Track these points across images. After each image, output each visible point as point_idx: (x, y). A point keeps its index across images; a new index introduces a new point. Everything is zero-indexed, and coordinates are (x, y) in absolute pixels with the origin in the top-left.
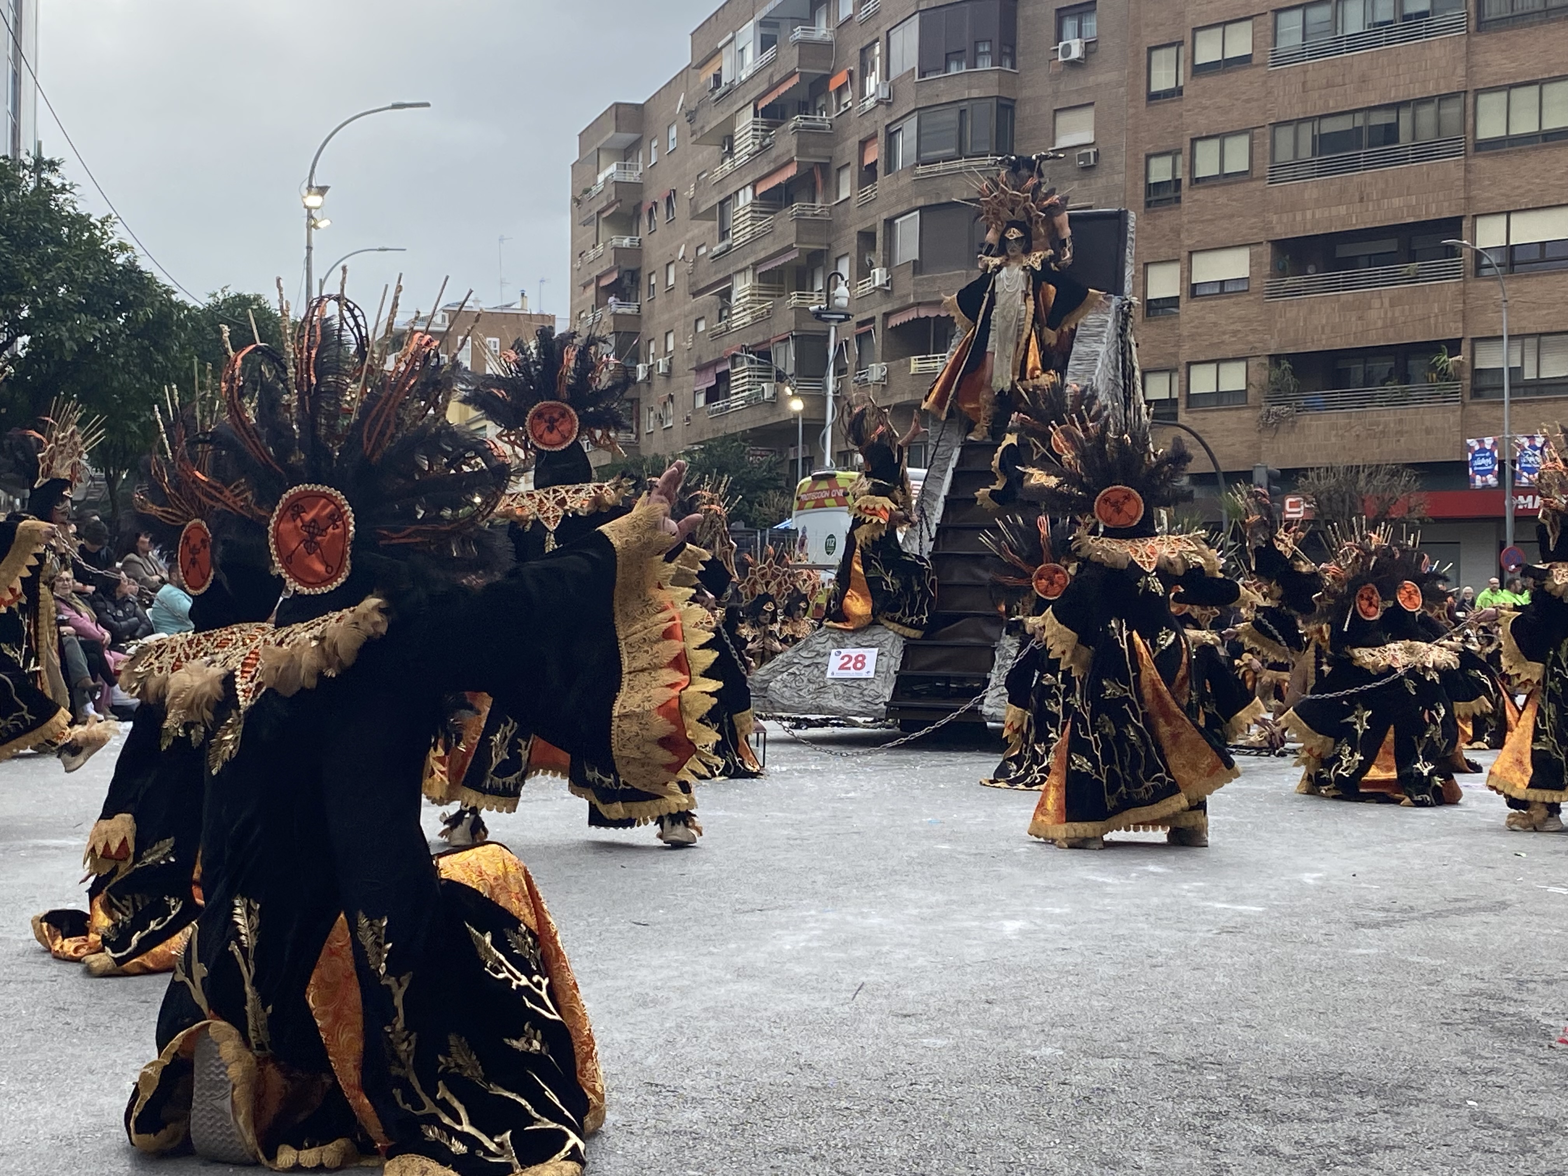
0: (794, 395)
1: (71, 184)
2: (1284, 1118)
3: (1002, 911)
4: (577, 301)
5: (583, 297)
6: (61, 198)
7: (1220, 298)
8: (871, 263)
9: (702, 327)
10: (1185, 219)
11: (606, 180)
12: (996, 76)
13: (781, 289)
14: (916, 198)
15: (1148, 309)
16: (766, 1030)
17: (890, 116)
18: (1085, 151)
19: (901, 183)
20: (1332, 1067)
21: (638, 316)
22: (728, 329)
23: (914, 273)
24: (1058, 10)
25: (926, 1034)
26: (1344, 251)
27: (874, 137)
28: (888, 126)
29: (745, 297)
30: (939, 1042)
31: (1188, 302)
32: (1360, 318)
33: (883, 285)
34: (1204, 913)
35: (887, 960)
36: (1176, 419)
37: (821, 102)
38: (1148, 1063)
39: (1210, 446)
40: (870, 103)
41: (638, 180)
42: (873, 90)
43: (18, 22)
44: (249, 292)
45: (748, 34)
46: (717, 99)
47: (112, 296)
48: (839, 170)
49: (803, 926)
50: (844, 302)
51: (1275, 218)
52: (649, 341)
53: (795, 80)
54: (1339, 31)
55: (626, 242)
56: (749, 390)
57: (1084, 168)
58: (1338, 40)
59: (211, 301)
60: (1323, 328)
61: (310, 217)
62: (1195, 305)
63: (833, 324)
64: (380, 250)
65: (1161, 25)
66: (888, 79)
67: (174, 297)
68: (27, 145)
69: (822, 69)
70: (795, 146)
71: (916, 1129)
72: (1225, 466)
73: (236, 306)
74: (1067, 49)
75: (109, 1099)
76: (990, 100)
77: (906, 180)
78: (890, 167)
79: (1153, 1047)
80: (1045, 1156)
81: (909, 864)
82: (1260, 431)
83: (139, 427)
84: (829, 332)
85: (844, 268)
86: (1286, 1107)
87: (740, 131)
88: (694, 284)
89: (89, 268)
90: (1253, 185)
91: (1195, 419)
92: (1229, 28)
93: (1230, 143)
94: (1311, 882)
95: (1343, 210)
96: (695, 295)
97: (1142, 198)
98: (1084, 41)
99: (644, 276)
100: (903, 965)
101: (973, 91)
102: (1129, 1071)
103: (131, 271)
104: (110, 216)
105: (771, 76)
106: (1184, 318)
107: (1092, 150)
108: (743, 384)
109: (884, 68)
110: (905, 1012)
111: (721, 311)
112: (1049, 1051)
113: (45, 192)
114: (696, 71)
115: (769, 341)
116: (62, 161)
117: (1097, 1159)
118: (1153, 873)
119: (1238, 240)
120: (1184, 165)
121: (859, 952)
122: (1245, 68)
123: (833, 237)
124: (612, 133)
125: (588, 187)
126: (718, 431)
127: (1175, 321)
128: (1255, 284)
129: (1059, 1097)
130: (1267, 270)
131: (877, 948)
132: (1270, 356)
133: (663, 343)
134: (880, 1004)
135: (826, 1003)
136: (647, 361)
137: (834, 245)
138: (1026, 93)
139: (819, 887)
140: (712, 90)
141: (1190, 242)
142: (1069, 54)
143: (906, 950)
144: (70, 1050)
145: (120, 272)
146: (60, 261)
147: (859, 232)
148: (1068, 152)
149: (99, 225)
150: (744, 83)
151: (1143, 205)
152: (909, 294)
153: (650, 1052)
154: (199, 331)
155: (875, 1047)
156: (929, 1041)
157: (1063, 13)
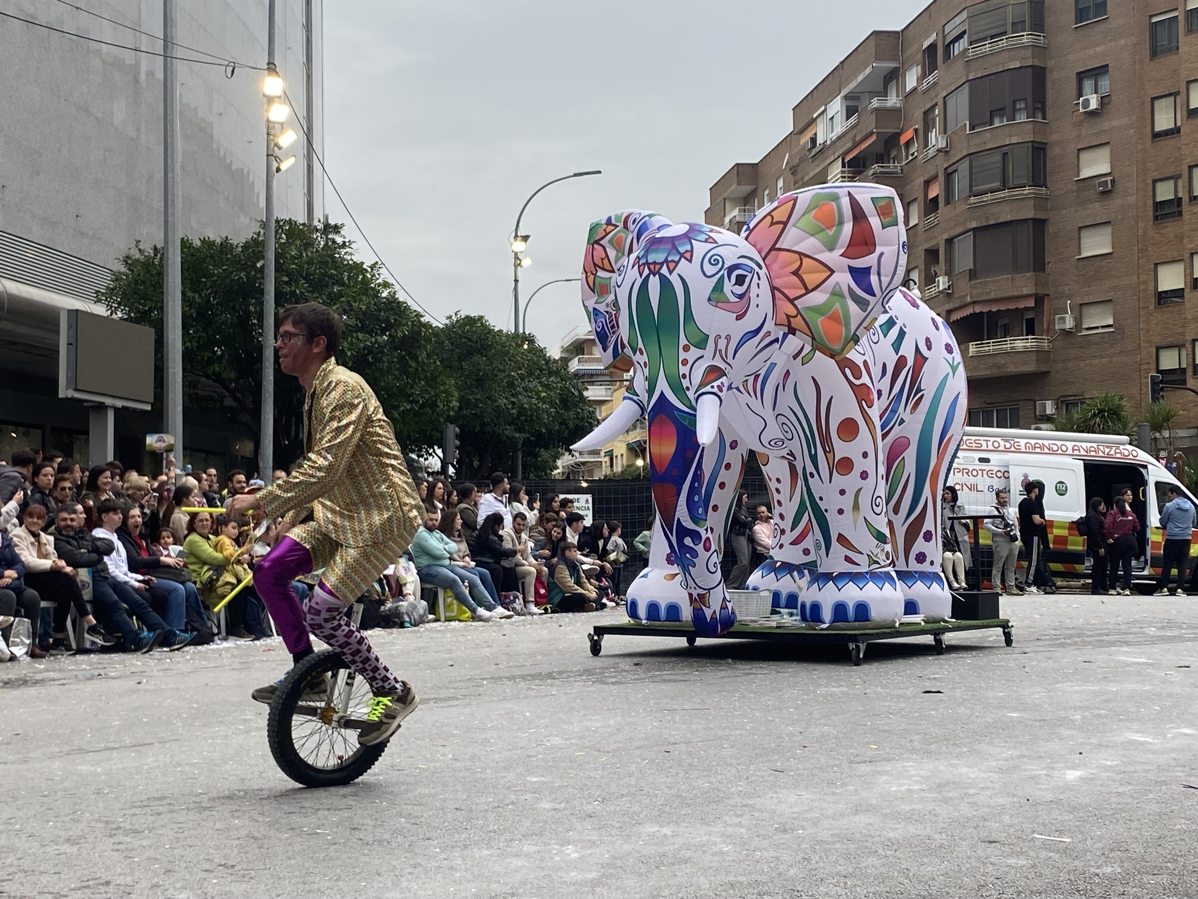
1: (349, 241)
3: (1065, 762)
6: (343, 251)
8: (936, 274)
10: (1186, 228)
11: (731, 221)
12: (1030, 126)
14: (971, 221)
15: (1159, 300)
16: (881, 851)
17: (947, 160)
18: (1104, 179)
19: (957, 211)
23: (970, 279)
24: (1079, 74)
25: (1010, 856)
27: (935, 178)
28: (946, 169)
30: (1020, 862)
31: (1191, 292)
33: (945, 289)
35: (974, 800)
36: (1185, 384)
37: (894, 153)
40: (931, 152)
42: (934, 142)
43: (310, 127)
44: (474, 314)
45: (836, 106)
46: (814, 156)
47: (379, 320)
48: (909, 203)
49: (904, 774)
53: (873, 138)
57: (1103, 193)
59: (447, 322)
61: (517, 258)
64: (566, 280)
65: (1161, 80)
66: (945, 133)
67: (422, 319)
68: (318, 214)
69: (894, 128)
73: (466, 325)
74: (1087, 102)
76: (1027, 144)
77: (962, 208)
78: (949, 200)
79: (1194, 867)
81: (987, 727)
83: (399, 415)
85: (915, 276)
87: (831, 179)
89: (363, 301)
97: (1150, 213)
98: (1099, 96)
100: (987, 803)
101: (1012, 138)
102: (1176, 885)
103: (392, 302)
104: (377, 263)
105: (855, 136)
106: (1187, 305)
107: (1109, 179)
109: (942, 125)
110: (991, 840)
112: (1109, 869)
113: (332, 247)
114: (797, 136)
116: (343, 226)
118: (1186, 735)
120: (1184, 187)
121: (951, 793)
124: (734, 187)
127: (1182, 308)
131: (966, 791)
134: (970, 833)
135: (928, 831)
138: (1054, 137)
139: (916, 744)
140: (810, 150)
141: (1191, 246)
142: (1089, 106)
143: (989, 793)
144: (363, 858)
145: (384, 303)
146: (343, 297)
147: (926, 250)
148: (1089, 181)
149: (369, 270)
150: (833, 143)
151: (1152, 219)
152: (966, 295)
153: (791, 866)
154: (441, 343)
155: (968, 866)
156: (1012, 861)
157: (1082, 76)
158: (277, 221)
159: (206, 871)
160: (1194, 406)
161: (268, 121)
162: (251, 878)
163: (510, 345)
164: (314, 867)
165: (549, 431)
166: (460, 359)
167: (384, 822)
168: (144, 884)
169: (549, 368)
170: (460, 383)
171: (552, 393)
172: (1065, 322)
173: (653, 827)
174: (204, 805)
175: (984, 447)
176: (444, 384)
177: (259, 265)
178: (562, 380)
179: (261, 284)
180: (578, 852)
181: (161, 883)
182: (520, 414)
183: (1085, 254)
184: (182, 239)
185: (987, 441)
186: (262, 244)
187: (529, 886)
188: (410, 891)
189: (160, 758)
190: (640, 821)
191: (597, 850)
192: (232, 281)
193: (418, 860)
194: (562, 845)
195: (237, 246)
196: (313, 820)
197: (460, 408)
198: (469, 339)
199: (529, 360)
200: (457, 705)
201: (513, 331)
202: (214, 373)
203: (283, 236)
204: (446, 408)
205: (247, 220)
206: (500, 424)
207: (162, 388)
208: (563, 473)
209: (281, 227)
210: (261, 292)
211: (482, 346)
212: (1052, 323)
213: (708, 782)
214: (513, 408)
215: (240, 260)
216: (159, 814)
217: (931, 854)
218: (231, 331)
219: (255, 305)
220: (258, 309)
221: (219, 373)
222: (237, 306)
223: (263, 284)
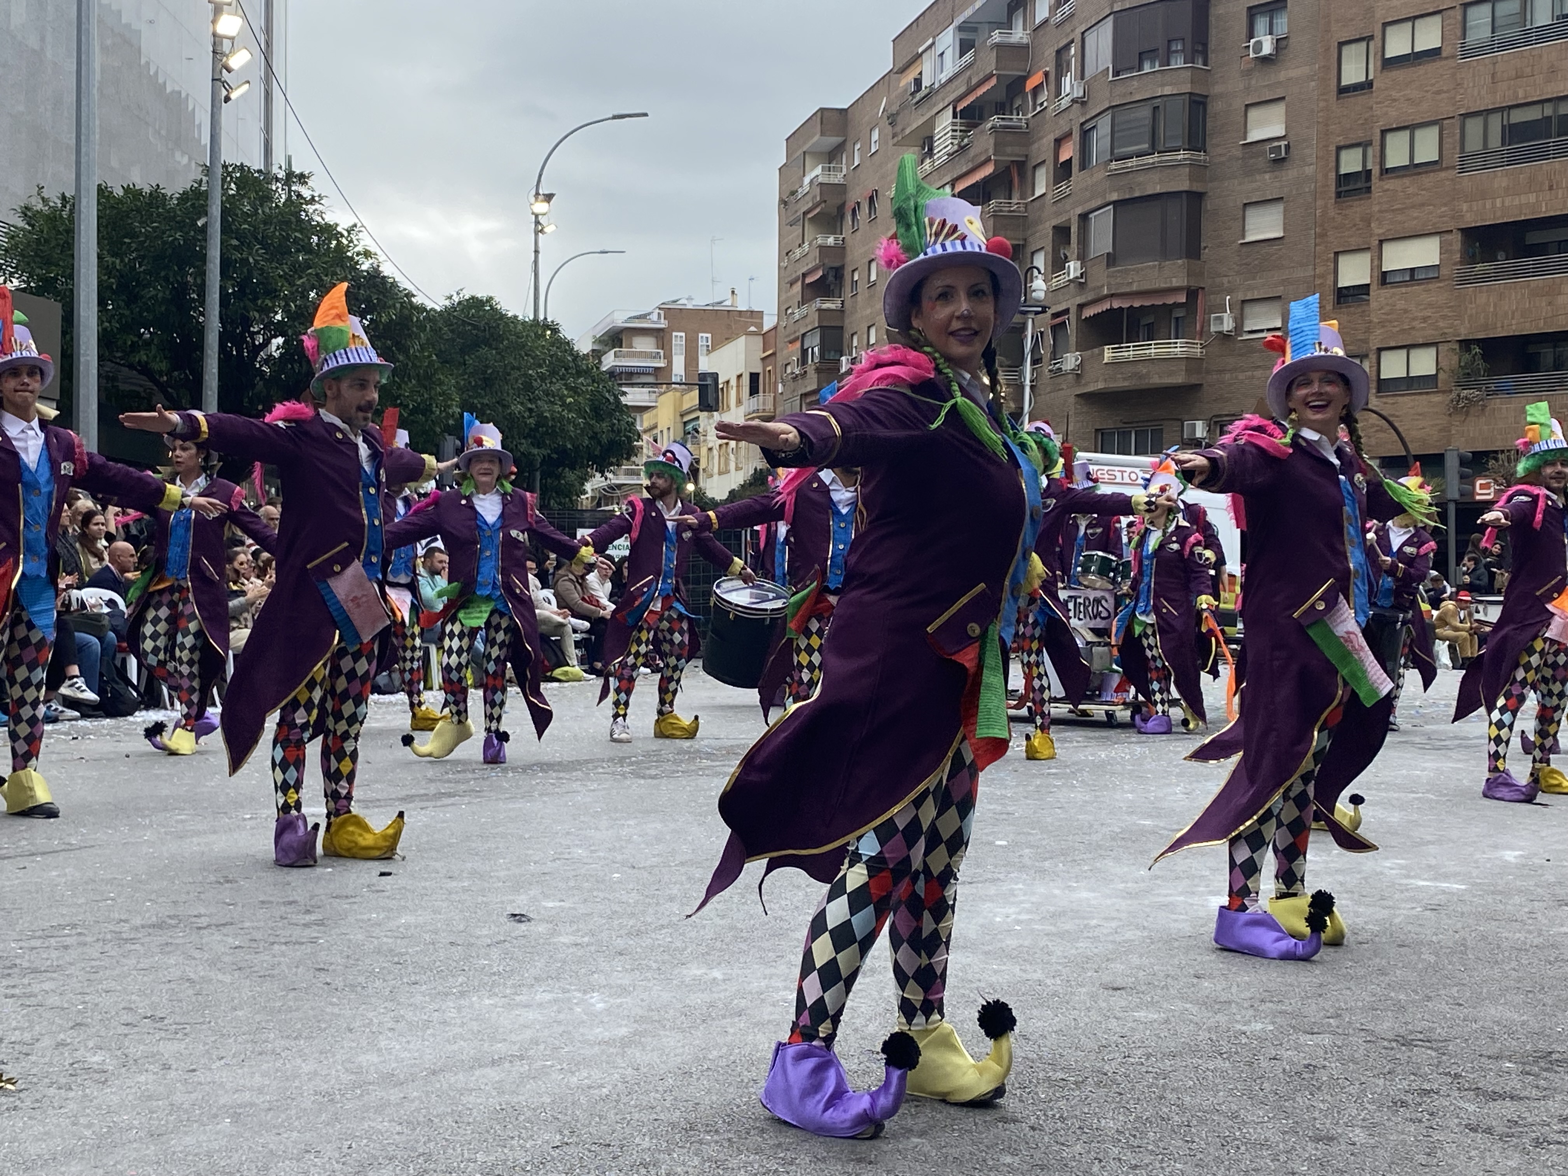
1: (319, 196)
2: (1495, 1096)
3: (1207, 886)
4: (783, 297)
5: (789, 294)
6: (310, 208)
7: (1413, 285)
8: (1066, 257)
10: (1376, 208)
11: (811, 181)
12: (1188, 74)
14: (1111, 192)
15: (1339, 298)
17: (1083, 114)
18: (1276, 144)
19: (1095, 179)
20: (1542, 1045)
21: (841, 311)
23: (1108, 266)
24: (1250, 9)
25: (1138, 1007)
26: (1534, 238)
27: (1068, 135)
28: (1082, 124)
30: (1151, 1016)
31: (1378, 289)
32: (1550, 304)
33: (1077, 278)
34: (1407, 890)
35: (1096, 934)
37: (1018, 102)
38: (1358, 1040)
39: (1400, 429)
40: (1065, 103)
41: (842, 181)
42: (1068, 90)
43: (268, 44)
44: (481, 294)
45: (948, 39)
46: (917, 103)
47: (357, 299)
48: (1035, 167)
49: (1012, 899)
50: (1040, 295)
51: (1465, 207)
52: (852, 335)
53: (993, 82)
54: (1528, 23)
55: (831, 241)
57: (1275, 161)
58: (1526, 32)
59: (447, 303)
60: (1513, 313)
61: (537, 223)
62: (1386, 292)
63: (1031, 316)
64: (602, 252)
65: (1352, 20)
66: (1082, 79)
67: (414, 300)
68: (278, 159)
69: (1018, 70)
70: (992, 146)
71: (1132, 1102)
72: (1415, 449)
73: (471, 308)
74: (1259, 46)
75: (368, 1057)
76: (1183, 97)
77: (1101, 175)
78: (1084, 164)
79: (1362, 1024)
80: (1259, 1130)
81: (1113, 839)
82: (1450, 415)
84: (1026, 325)
85: (1040, 261)
86: (1498, 1084)
87: (939, 133)
89: (336, 274)
90: (1443, 175)
91: (1386, 403)
92: (1418, 22)
93: (1419, 133)
94: (1513, 860)
95: (1532, 198)
97: (1333, 188)
98: (1275, 38)
99: (848, 271)
100: (1111, 938)
101: (1166, 88)
102: (1339, 1047)
103: (375, 277)
104: (355, 225)
105: (970, 78)
106: (1374, 305)
107: (1283, 143)
109: (1079, 64)
110: (1115, 986)
112: (1259, 1026)
113: (296, 204)
114: (898, 76)
116: (311, 174)
117: (1310, 1134)
119: (1430, 228)
120: (1374, 156)
121: (1068, 926)
122: (1434, 61)
123: (1029, 232)
124: (817, 138)
125: (794, 189)
127: (1365, 308)
128: (1444, 272)
129: (1271, 1072)
130: (1457, 257)
131: (1086, 922)
132: (1460, 341)
133: (865, 336)
134: (1091, 978)
135: (1039, 975)
136: (851, 354)
137: (1031, 239)
138: (1217, 89)
139: (1027, 861)
140: (913, 94)
141: (1381, 231)
142: (1261, 50)
143: (1114, 924)
144: (329, 1010)
145: (364, 277)
147: (1054, 227)
148: (1259, 145)
149: (346, 234)
150: (943, 86)
151: (1333, 195)
152: (1103, 286)
153: (870, 1020)
154: (436, 331)
155: (1087, 1020)
156: (1140, 1014)
157: (1254, 11)
158: (225, 167)
159: (127, 1025)
160: (1377, 431)
161: (215, 35)
162: (186, 1034)
163: (527, 336)
164: (268, 1021)
165: (576, 448)
166: (463, 351)
167: (358, 960)
168: (46, 1042)
169: (577, 366)
170: (462, 383)
171: (581, 399)
172: (1222, 323)
173: (698, 968)
174: (124, 936)
175: (1118, 480)
176: (441, 384)
177: (199, 224)
178: (594, 381)
179: (204, 248)
180: (606, 1002)
181: (69, 1041)
182: (538, 425)
183: (1250, 238)
184: (99, 186)
185: (1122, 472)
186: (205, 195)
187: (542, 1047)
188: (390, 1053)
189: (67, 870)
190: (684, 961)
191: (628, 999)
192: (164, 243)
193: (402, 1012)
194: (585, 992)
195: (171, 198)
196: (266, 958)
198: (475, 327)
199: (551, 356)
200: (453, 804)
201: (532, 317)
202: (140, 361)
203: (233, 186)
204: (444, 414)
205: (185, 160)
206: (513, 437)
207: (71, 379)
208: (593, 498)
209: (229, 174)
210: (203, 258)
211: (492, 335)
212: (1206, 323)
214: (530, 417)
215: (175, 217)
216: (66, 947)
217: (1041, 1005)
218: (163, 309)
219: (195, 276)
220: (199, 281)
221: (147, 363)
222: (171, 274)
223: (205, 248)
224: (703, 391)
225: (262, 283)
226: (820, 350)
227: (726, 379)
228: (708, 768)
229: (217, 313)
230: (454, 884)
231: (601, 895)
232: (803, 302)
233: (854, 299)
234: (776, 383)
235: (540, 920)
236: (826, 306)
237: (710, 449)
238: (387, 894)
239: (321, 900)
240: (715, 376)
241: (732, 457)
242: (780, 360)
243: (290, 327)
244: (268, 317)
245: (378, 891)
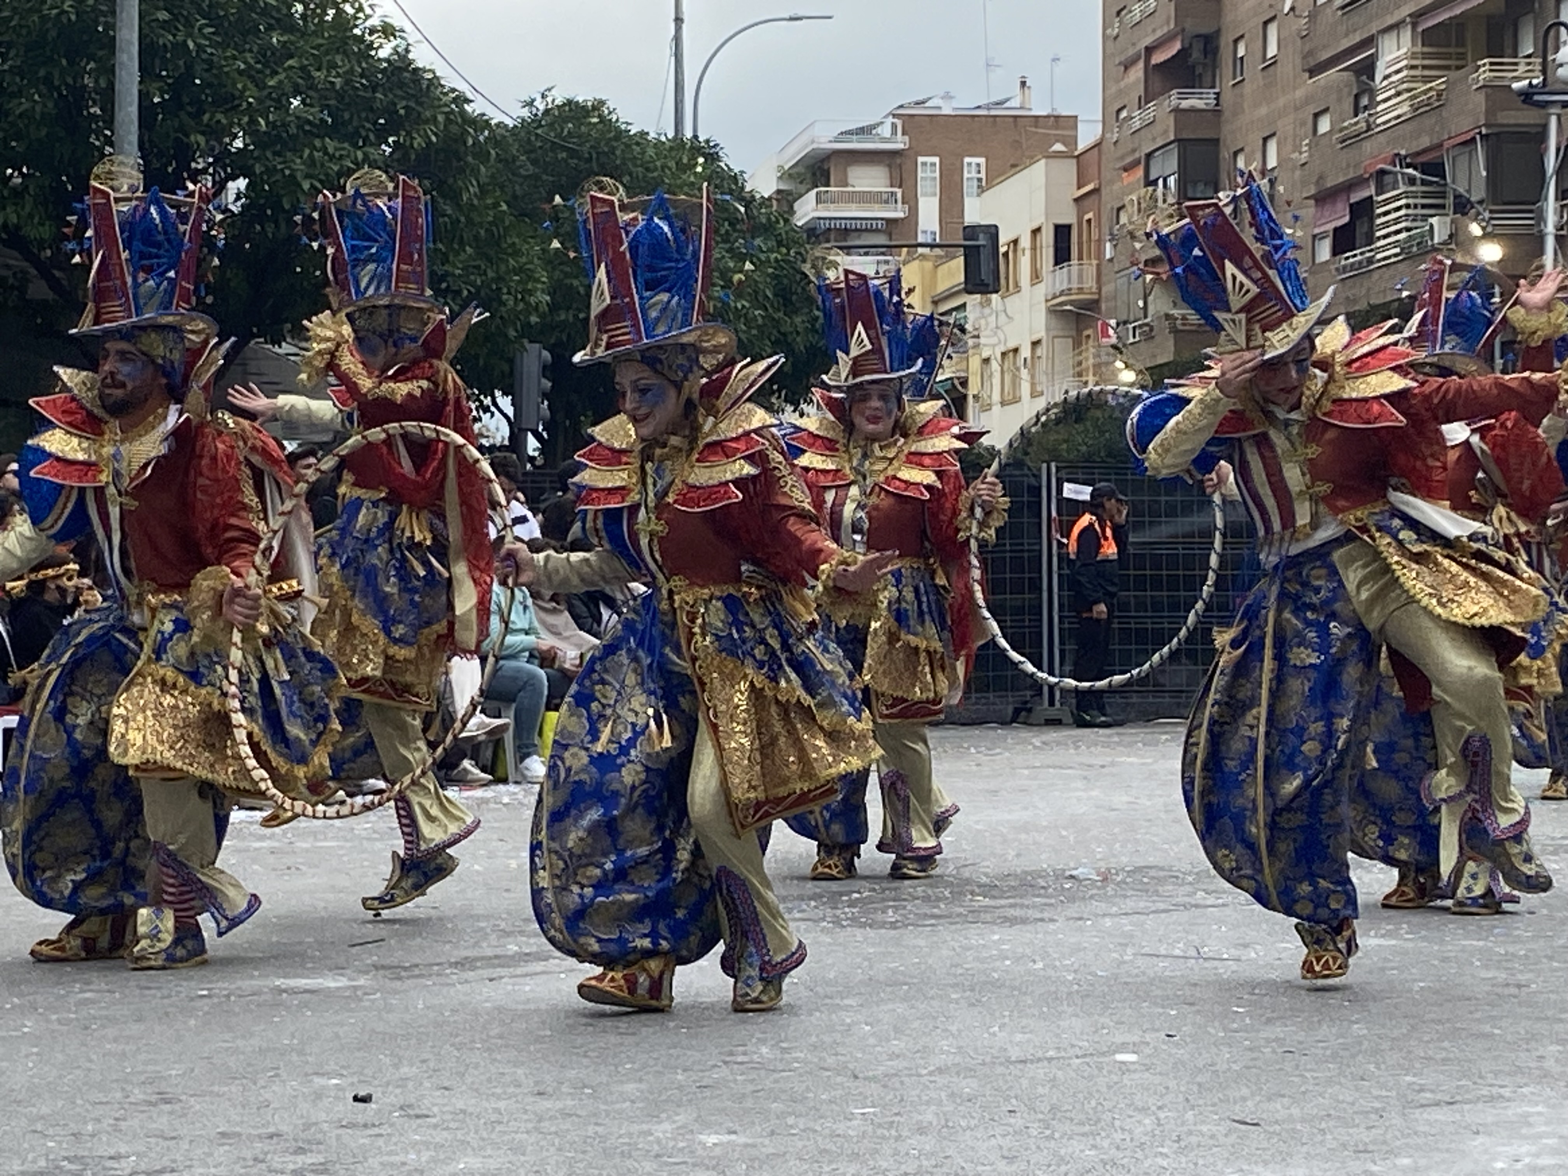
0: (1486, 236)
4: (1113, 90)
5: (1122, 84)
9: (1324, 125)
13: (1462, 56)
21: (1216, 112)
22: (1369, 128)
29: (1398, 72)
44: (584, 96)
47: (372, 109)
49: (1524, 1131)
52: (1236, 153)
56: (1408, 229)
59: (525, 113)
63: (1553, 110)
64: (792, 19)
67: (468, 108)
73: (566, 120)
84: (1545, 127)
88: (1310, 53)
89: (336, 66)
96: (1313, 72)
99: (1226, 41)
103: (401, 70)
108: (1397, 221)
111: (1357, 97)
115: (1441, 145)
126: (1355, 301)
133: (1259, 155)
139: (1549, 1064)
145: (384, 72)
146: (291, 57)
154: (507, 162)
163: (664, 166)
169: (751, 217)
176: (516, 253)
178: (780, 244)
179: (110, 27)
192: (44, 18)
197: (553, 307)
198: (573, 153)
201: (671, 135)
204: (521, 306)
210: (110, 45)
213: (1094, 1147)
218: (44, 132)
219: (96, 74)
220: (103, 83)
221: (18, 227)
222: (56, 75)
223: (113, 27)
224: (972, 256)
225: (210, 85)
226: (1179, 182)
227: (1012, 237)
228: (986, 909)
229: (134, 138)
230: (547, 1104)
231: (802, 1123)
232: (1148, 97)
233: (1237, 90)
234: (1100, 242)
235: (695, 1165)
236: (1185, 104)
237: (987, 361)
238: (433, 1121)
239: (321, 1131)
240: (992, 232)
241: (1024, 373)
242: (1109, 201)
243: (257, 159)
244: (221, 143)
245: (418, 1117)
